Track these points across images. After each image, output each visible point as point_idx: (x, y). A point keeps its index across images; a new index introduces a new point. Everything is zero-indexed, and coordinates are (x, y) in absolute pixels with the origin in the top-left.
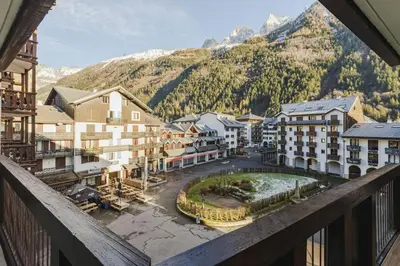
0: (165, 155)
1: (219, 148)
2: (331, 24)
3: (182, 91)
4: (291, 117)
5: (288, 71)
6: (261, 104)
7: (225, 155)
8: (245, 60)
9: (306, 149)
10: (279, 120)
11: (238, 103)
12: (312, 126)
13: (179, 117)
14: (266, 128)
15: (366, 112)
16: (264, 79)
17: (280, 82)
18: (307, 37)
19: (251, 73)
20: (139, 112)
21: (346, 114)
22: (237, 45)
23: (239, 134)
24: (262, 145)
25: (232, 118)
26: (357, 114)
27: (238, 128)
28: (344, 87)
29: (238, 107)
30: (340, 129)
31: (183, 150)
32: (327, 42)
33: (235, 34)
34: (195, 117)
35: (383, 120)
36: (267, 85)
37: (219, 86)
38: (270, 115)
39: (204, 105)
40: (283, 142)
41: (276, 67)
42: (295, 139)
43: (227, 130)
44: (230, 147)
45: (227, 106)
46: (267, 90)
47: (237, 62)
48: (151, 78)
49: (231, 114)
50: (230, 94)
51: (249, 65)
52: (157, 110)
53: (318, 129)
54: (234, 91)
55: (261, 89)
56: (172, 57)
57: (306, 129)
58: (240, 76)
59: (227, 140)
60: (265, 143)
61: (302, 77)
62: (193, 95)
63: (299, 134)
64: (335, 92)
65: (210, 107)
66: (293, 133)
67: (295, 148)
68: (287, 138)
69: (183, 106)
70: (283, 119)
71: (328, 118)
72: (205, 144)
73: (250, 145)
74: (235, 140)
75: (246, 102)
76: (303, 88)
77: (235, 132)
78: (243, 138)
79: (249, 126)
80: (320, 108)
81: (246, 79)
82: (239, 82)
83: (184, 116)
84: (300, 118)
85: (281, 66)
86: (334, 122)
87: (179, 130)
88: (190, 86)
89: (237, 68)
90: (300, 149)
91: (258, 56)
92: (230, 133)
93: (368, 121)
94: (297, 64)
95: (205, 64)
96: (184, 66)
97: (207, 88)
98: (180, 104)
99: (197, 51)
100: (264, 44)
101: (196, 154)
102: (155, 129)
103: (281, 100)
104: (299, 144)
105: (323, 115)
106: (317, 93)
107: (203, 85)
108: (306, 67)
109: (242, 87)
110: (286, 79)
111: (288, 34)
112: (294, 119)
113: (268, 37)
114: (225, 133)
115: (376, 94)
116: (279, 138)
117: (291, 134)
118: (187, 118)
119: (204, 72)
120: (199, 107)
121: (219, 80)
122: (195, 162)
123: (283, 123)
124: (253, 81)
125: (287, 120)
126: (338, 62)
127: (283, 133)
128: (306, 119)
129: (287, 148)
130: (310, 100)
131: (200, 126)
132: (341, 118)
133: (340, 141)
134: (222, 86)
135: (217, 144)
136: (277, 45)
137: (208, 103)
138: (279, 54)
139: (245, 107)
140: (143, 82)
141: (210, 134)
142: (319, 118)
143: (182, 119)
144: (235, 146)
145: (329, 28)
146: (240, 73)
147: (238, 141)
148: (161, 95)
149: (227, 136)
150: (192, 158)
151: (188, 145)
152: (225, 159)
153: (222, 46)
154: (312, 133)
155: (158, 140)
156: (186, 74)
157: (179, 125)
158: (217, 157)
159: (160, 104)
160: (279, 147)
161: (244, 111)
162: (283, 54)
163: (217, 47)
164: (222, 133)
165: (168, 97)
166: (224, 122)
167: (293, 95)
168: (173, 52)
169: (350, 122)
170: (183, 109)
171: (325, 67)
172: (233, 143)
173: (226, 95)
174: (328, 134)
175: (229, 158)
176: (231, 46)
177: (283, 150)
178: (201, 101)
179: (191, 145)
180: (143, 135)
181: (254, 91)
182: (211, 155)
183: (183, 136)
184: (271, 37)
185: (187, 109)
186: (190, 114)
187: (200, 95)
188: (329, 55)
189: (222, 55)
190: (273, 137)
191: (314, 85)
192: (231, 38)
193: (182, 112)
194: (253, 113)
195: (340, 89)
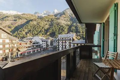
0: (19, 51)
1: (40, 48)
2: (70, 16)
3: (26, 28)
4: (61, 38)
5: (60, 26)
6: (53, 35)
7: (42, 50)
8: (48, 21)
9: (64, 47)
10: (58, 39)
11: (46, 34)
12: (65, 40)
13: (25, 37)
14: (54, 41)
15: (76, 38)
16: (54, 27)
17: (58, 29)
18: (64, 17)
19: (50, 25)
20: (6, 34)
21: (72, 38)
22: (46, 16)
23: (46, 43)
24: (53, 46)
25: (44, 38)
26: (74, 38)
27: (46, 41)
28: (72, 32)
29: (46, 35)
30: (71, 41)
31: (26, 49)
32: (69, 20)
33: (45, 12)
34: (32, 37)
35: (79, 40)
36: (55, 29)
37: (40, 28)
38: (55, 38)
39: (35, 34)
40: (59, 45)
41: (57, 24)
42: (61, 44)
43: (43, 42)
44: (44, 47)
45: (43, 34)
46: (54, 31)
47: (46, 21)
48: (11, 22)
49: (44, 37)
50: (44, 31)
51: (50, 23)
52: (15, 34)
53: (67, 41)
54: (45, 30)
55: (53, 30)
56: (22, 15)
57: (64, 41)
58: (47, 26)
59: (43, 45)
60: (54, 46)
61: (63, 28)
62: (31, 30)
63: (63, 43)
64: (70, 32)
65: (37, 34)
66: (61, 42)
67: (61, 47)
68: (60, 44)
69: (26, 33)
70: (59, 39)
71: (69, 39)
72: (35, 46)
73: (50, 46)
74: (45, 45)
75: (49, 34)
76: (63, 31)
77: (45, 43)
78: (48, 44)
79: (49, 41)
80: (67, 36)
81: (49, 27)
82: (47, 27)
83: (27, 37)
84: (63, 38)
85: (58, 24)
86: (70, 40)
87: (25, 42)
88: (29, 27)
89: (46, 23)
90: (63, 47)
91: (52, 20)
92: (44, 43)
93: (77, 40)
94: (62, 24)
95: (35, 20)
96: (27, 20)
97: (36, 28)
98: (25, 33)
99: (32, 15)
100: (54, 17)
101: (32, 50)
102: (14, 41)
103: (58, 34)
104: (62, 45)
105: (68, 38)
106: (67, 33)
107: (34, 27)
108: (64, 25)
109: (48, 29)
110: (59, 28)
111: (60, 16)
112: (61, 39)
113: (55, 15)
114: (42, 43)
115: (78, 34)
116: (58, 44)
117: (60, 43)
118: (28, 38)
119: (35, 23)
120: (33, 34)
121: (40, 26)
122: (31, 52)
123: (59, 40)
124: (51, 27)
125: (60, 39)
126: (71, 25)
127: (59, 43)
128: (64, 39)
129: (60, 47)
130: (65, 34)
131: (33, 40)
132: (71, 39)
133: (71, 44)
134: (41, 28)
135: (39, 46)
136: (57, 18)
137: (36, 33)
138: (58, 21)
139: (48, 35)
140: (8, 23)
141: (37, 43)
142: (67, 39)
143: (26, 38)
144: (45, 47)
145: (69, 16)
146: (47, 24)
147: (46, 45)
148: (17, 29)
149: (43, 44)
150: (30, 51)
151: (28, 47)
152: (42, 51)
153: (41, 15)
154: (65, 42)
155: (16, 45)
156: (28, 22)
157: (25, 40)
158: (39, 50)
159: (16, 32)
160: (58, 47)
161: (48, 36)
162: (59, 21)
163: (39, 15)
164: (41, 43)
165: (20, 30)
166: (42, 39)
167: (61, 32)
168: (22, 13)
169: (73, 40)
170: (26, 35)
171: (68, 26)
172: (44, 46)
173: (42, 31)
174: (69, 43)
175: (43, 50)
176: (44, 16)
177: (59, 47)
178: (34, 32)
179: (30, 47)
180: (8, 43)
181: (51, 31)
182: (37, 50)
183: (26, 44)
184: (56, 15)
185: (28, 35)
186: (29, 36)
187: (33, 30)
188: (69, 23)
189: (41, 18)
190: (56, 44)
191: (66, 30)
192: (44, 13)
193: (26, 36)
194: (51, 37)
195: (71, 32)
